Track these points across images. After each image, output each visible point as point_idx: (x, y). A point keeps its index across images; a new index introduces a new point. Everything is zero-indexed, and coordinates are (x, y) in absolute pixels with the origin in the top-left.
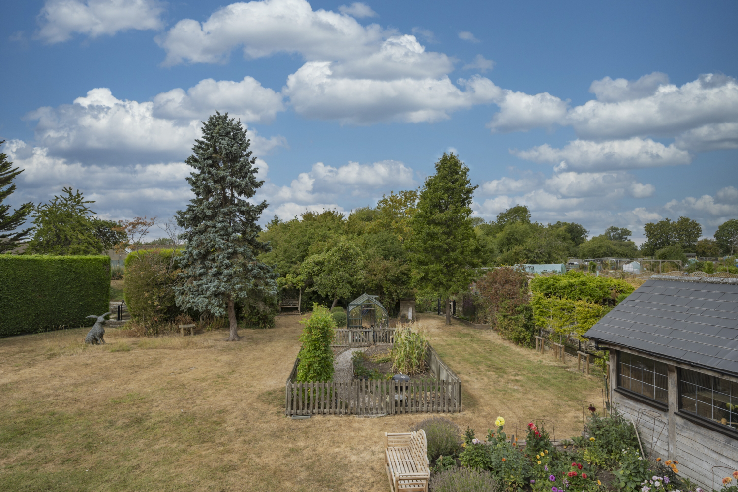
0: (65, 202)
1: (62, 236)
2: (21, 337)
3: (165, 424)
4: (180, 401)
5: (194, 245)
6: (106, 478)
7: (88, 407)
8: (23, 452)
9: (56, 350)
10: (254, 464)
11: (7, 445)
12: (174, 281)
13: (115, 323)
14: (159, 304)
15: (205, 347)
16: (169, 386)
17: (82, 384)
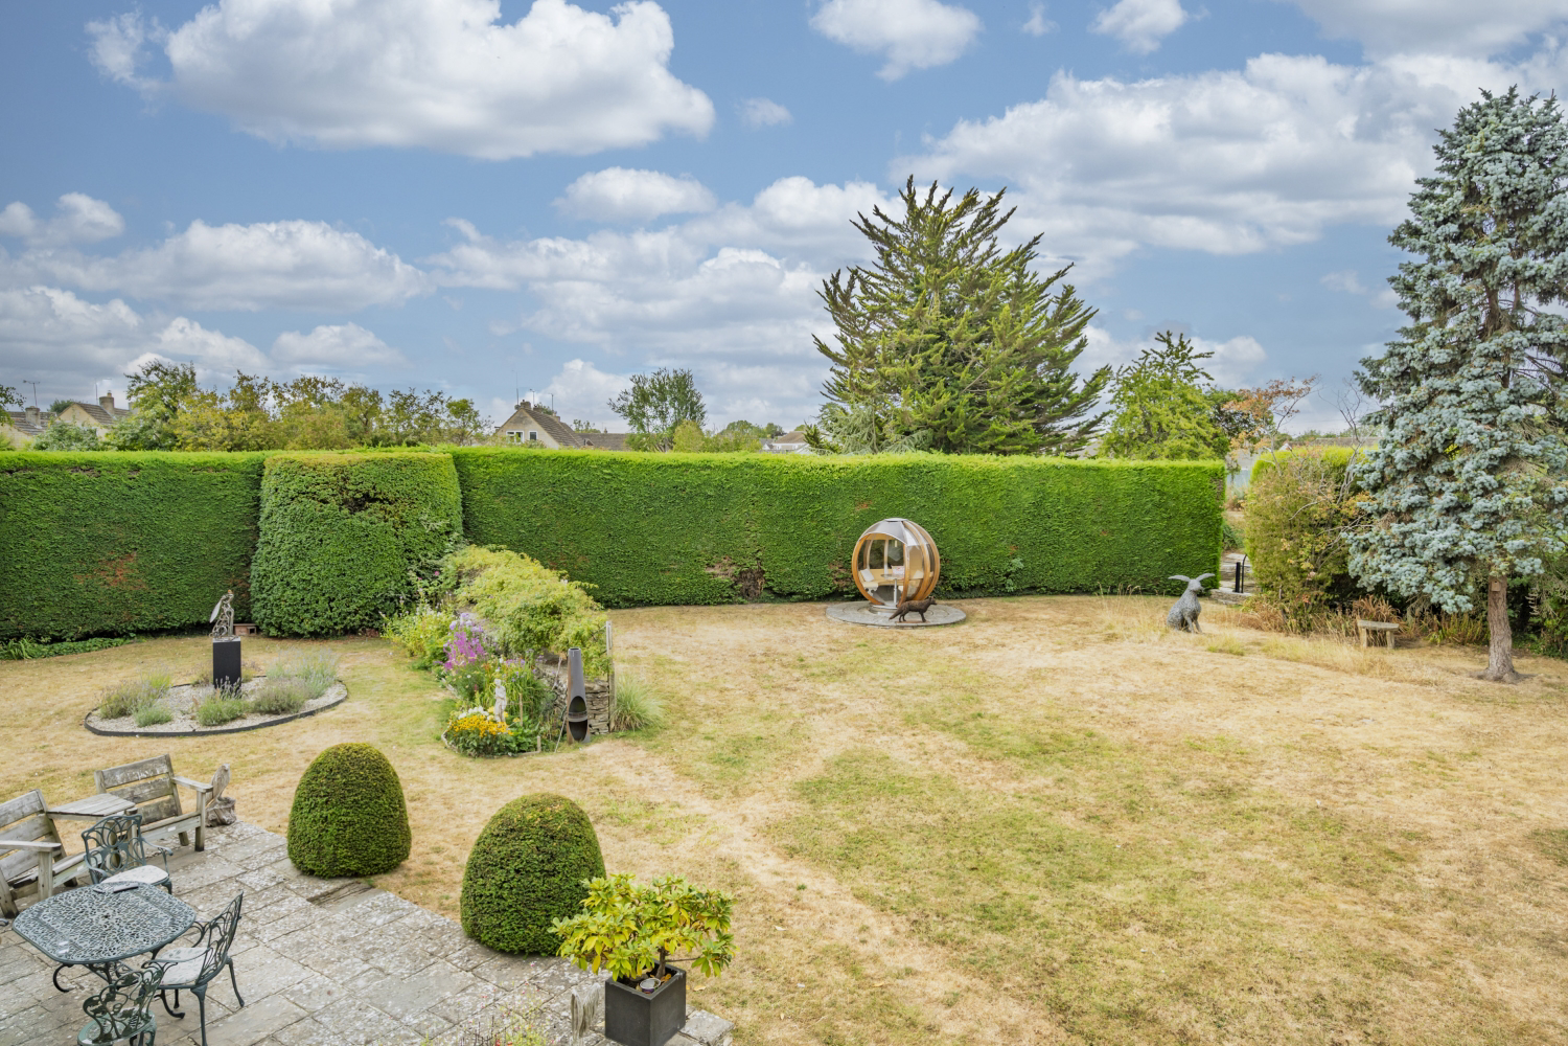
0: (1160, 360)
1: (1154, 424)
2: (1075, 598)
3: (1275, 818)
4: (1321, 781)
5: (1397, 438)
6: (1145, 872)
7: (1145, 740)
8: (1040, 781)
9: (1118, 630)
10: (1465, 986)
11: (1022, 761)
12: (1351, 520)
13: (1227, 597)
14: (1312, 567)
15: (1413, 681)
16: (1304, 744)
17: (1144, 697)
